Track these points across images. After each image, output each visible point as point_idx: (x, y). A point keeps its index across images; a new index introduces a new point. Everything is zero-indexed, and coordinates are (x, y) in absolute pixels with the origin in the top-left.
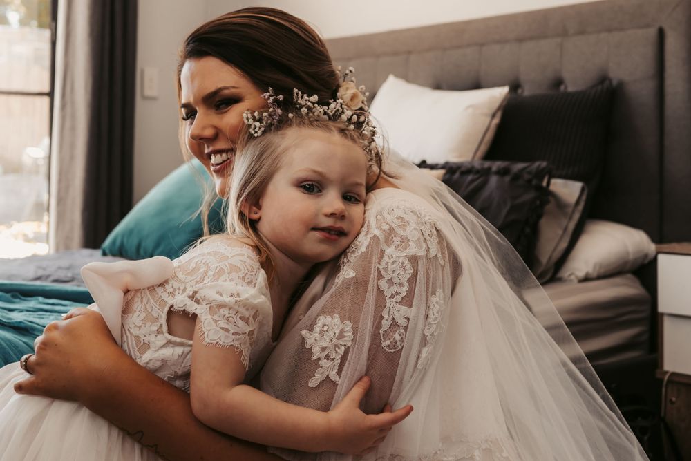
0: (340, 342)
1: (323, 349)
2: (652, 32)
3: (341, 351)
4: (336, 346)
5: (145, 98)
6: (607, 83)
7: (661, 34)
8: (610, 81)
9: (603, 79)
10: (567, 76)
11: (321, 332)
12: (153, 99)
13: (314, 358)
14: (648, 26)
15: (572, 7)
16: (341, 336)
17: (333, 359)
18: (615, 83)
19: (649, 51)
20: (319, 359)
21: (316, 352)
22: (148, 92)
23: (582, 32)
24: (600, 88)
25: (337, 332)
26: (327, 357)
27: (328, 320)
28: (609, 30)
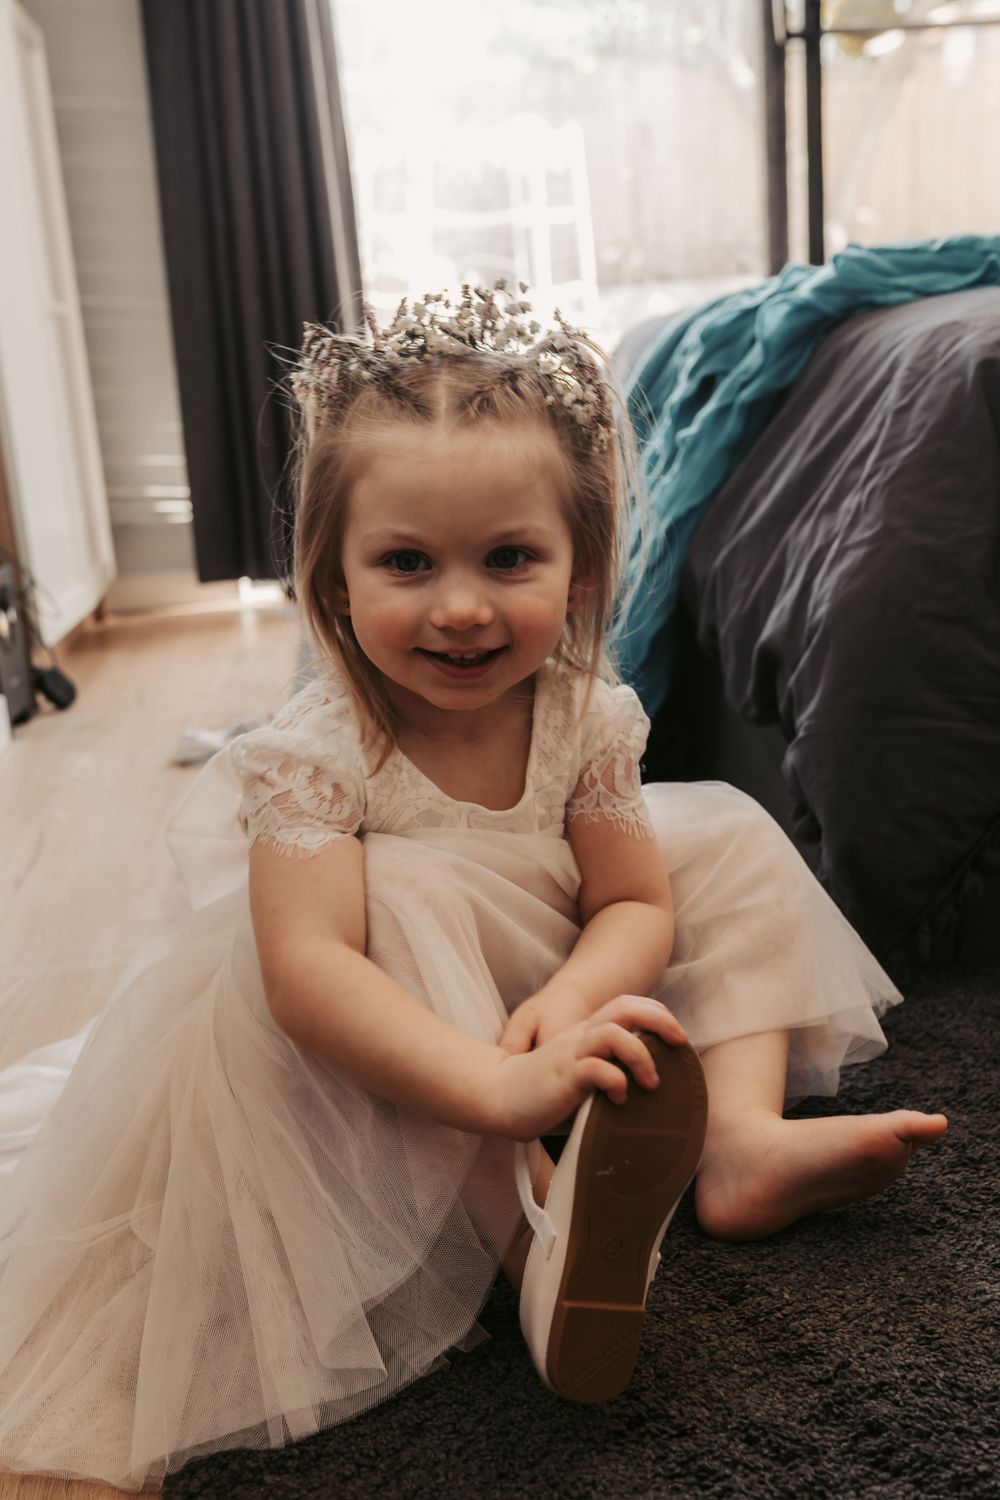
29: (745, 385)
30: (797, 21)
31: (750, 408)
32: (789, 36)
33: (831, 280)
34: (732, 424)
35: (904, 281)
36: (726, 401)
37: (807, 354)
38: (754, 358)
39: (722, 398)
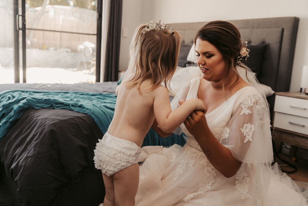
0: (251, 130)
1: (247, 133)
2: (280, 29)
3: (252, 133)
4: (250, 131)
5: (123, 37)
6: (265, 44)
7: (283, 30)
8: (266, 43)
9: (263, 42)
10: (252, 40)
11: (246, 128)
12: (126, 37)
13: (244, 135)
14: (279, 27)
15: (257, 19)
16: (251, 129)
17: (250, 135)
18: (267, 43)
19: (279, 35)
20: (246, 136)
21: (245, 134)
22: (125, 35)
23: (258, 28)
24: (262, 45)
25: (250, 128)
26: (248, 135)
27: (247, 125)
28: (267, 28)
29: (10, 118)
30: (21, 26)
31: (11, 122)
32: (19, 29)
33: (26, 102)
34: (8, 124)
35: (38, 105)
36: (7, 120)
37: (22, 114)
38: (12, 113)
39: (6, 119)
